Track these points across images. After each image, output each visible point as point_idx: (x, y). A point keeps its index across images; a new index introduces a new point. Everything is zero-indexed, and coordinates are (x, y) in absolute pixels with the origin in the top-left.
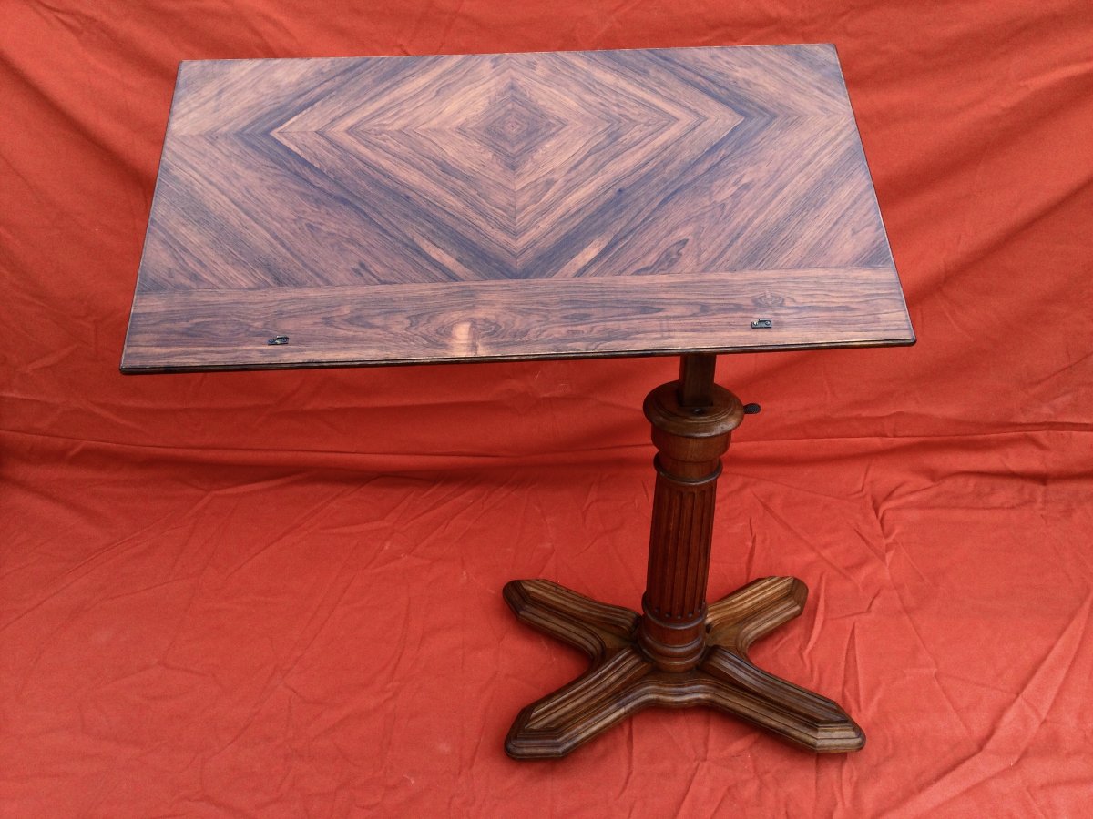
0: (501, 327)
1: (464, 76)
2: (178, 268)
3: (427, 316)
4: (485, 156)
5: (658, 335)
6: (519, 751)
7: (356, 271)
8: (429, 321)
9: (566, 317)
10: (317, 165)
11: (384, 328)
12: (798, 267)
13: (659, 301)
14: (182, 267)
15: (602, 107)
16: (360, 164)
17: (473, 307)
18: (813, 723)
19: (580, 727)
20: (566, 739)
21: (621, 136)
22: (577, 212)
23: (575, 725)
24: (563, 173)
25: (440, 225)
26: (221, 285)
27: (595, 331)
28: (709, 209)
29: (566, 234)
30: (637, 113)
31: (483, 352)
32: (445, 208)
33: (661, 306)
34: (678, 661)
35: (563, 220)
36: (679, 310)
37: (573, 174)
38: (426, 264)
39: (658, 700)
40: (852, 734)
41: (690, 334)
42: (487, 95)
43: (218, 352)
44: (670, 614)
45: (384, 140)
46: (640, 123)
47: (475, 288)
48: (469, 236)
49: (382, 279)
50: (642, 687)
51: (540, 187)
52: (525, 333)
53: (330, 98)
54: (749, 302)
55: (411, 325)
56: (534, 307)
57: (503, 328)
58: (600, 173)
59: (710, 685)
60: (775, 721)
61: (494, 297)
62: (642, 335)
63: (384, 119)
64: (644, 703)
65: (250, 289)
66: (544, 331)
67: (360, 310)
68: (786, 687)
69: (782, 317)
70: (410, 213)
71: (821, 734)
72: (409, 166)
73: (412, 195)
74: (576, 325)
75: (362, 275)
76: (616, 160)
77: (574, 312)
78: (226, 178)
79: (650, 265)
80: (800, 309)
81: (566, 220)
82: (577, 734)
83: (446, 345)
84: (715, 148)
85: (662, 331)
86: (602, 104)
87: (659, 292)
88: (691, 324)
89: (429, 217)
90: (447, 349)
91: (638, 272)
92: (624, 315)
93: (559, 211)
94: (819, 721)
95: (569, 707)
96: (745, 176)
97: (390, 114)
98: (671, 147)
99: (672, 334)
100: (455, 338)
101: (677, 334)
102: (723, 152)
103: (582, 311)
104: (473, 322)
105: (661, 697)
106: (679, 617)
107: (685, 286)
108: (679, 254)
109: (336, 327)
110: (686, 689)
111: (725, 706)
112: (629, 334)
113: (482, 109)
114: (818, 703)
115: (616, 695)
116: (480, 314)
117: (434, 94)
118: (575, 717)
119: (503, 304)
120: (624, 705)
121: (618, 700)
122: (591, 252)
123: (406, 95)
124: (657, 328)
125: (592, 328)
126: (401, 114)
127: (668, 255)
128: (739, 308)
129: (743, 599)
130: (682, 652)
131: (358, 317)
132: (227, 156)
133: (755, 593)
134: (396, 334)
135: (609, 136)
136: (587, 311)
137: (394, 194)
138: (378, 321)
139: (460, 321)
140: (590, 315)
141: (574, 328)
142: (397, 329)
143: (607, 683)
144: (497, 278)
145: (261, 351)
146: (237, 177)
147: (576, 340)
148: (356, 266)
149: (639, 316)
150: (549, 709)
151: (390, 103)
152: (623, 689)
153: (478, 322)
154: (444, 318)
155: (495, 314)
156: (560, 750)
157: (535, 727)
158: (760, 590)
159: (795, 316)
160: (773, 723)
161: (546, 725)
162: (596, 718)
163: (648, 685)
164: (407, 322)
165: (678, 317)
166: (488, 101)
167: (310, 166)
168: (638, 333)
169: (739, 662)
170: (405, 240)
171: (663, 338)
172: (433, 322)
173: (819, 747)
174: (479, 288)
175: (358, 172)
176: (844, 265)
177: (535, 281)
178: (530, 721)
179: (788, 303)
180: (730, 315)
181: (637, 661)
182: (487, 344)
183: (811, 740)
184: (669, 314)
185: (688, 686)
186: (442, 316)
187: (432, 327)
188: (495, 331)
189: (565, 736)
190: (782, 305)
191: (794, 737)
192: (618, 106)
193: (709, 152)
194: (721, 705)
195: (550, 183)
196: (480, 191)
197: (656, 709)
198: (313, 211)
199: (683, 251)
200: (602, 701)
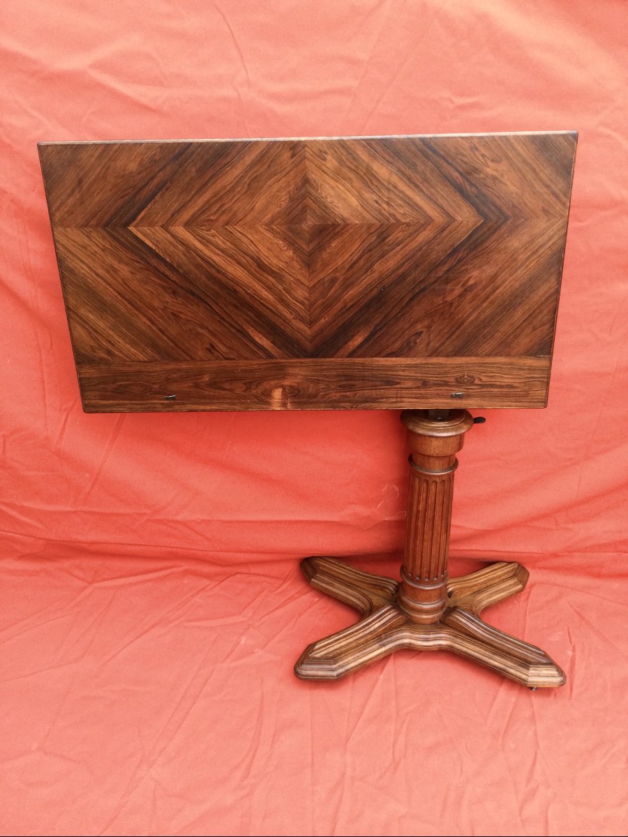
0: (300, 391)
1: (269, 166)
2: (96, 346)
3: (256, 383)
4: (287, 253)
5: (394, 400)
6: (304, 672)
7: (209, 350)
8: (257, 386)
9: (340, 386)
10: (168, 260)
11: (231, 390)
12: (489, 355)
13: (398, 377)
14: (99, 345)
15: (376, 205)
16: (198, 259)
17: (284, 378)
18: (526, 664)
19: (350, 658)
20: (340, 666)
21: (389, 236)
22: (352, 306)
23: (347, 656)
24: (343, 271)
25: (259, 315)
26: (127, 360)
27: (357, 396)
28: (440, 307)
29: (343, 324)
30: (402, 212)
31: (290, 407)
32: (261, 300)
33: (399, 381)
34: (426, 615)
35: (341, 313)
36: (409, 384)
37: (350, 273)
38: (251, 345)
39: (410, 644)
40: (555, 673)
41: (413, 400)
42: (287, 190)
43: (138, 404)
44: (420, 577)
45: (213, 236)
46: (403, 224)
47: (284, 364)
48: (278, 324)
49: (226, 356)
50: (398, 633)
51: (326, 285)
52: (315, 396)
53: (167, 190)
54: (452, 380)
55: (247, 389)
56: (321, 378)
57: (302, 392)
58: (369, 273)
59: (450, 634)
60: (497, 662)
61: (296, 371)
62: (384, 400)
63: (211, 215)
64: (399, 645)
65: (145, 362)
66: (327, 395)
67: (215, 378)
68: (506, 637)
69: (471, 391)
70: (238, 304)
71: (532, 671)
72: (233, 262)
73: (238, 289)
74: (346, 392)
75: (213, 353)
76: (383, 260)
77: (345, 383)
78: (108, 272)
80: (483, 386)
81: (343, 313)
82: (348, 663)
83: (269, 402)
84: (455, 251)
85: (397, 397)
86: (377, 202)
87: (397, 371)
88: (416, 394)
89: (252, 309)
90: (270, 405)
91: (387, 355)
92: (375, 386)
93: (339, 305)
94: (530, 663)
95: (343, 644)
96: (472, 279)
97: (214, 209)
98: (424, 248)
99: (403, 400)
100: (274, 398)
101: (406, 400)
102: (460, 255)
103: (350, 382)
104: (283, 387)
105: (413, 641)
106: (427, 580)
107: (416, 367)
108: (415, 343)
109: (202, 389)
110: (432, 636)
112: (377, 399)
113: (284, 205)
114: (530, 651)
115: (379, 637)
116: (287, 383)
117: (246, 187)
118: (347, 651)
119: (302, 375)
120: (384, 645)
121: (381, 641)
122: (358, 340)
123: (225, 187)
124: (394, 396)
125: (355, 395)
126: (223, 209)
127: (408, 344)
128: (446, 384)
130: (428, 608)
131: (215, 383)
132: (102, 249)
134: (238, 394)
135: (378, 237)
136: (354, 383)
137: (224, 286)
138: (226, 386)
139: (277, 387)
140: (354, 385)
141: (345, 394)
142: (238, 391)
143: (372, 628)
144: (298, 357)
145: (163, 404)
146: (115, 271)
147: (345, 402)
148: (208, 346)
149: (384, 387)
150: (329, 644)
151: (213, 197)
152: (385, 633)
153: (286, 388)
154: (266, 385)
155: (297, 383)
156: (335, 674)
157: (317, 656)
158: (492, 571)
159: (479, 390)
161: (326, 654)
162: (362, 652)
163: (403, 632)
164: (244, 387)
165: (408, 388)
166: (287, 197)
167: (163, 260)
168: (383, 398)
169: (472, 618)
170: (238, 327)
171: (397, 402)
172: (261, 387)
173: (530, 682)
174: (288, 364)
175: (198, 266)
176: (519, 355)
177: (322, 360)
178: (313, 651)
179: (477, 382)
180: (439, 388)
181: (394, 614)
182: (293, 402)
183: (524, 677)
184: (402, 386)
185: (433, 633)
186: (265, 384)
187: (260, 390)
188: (297, 394)
189: (339, 664)
190: (472, 383)
191: (512, 674)
192: (388, 204)
193: (450, 255)
194: (458, 650)
195: (333, 281)
196: (285, 286)
197: (408, 651)
198: (173, 302)
199: (418, 341)
200: (367, 641)
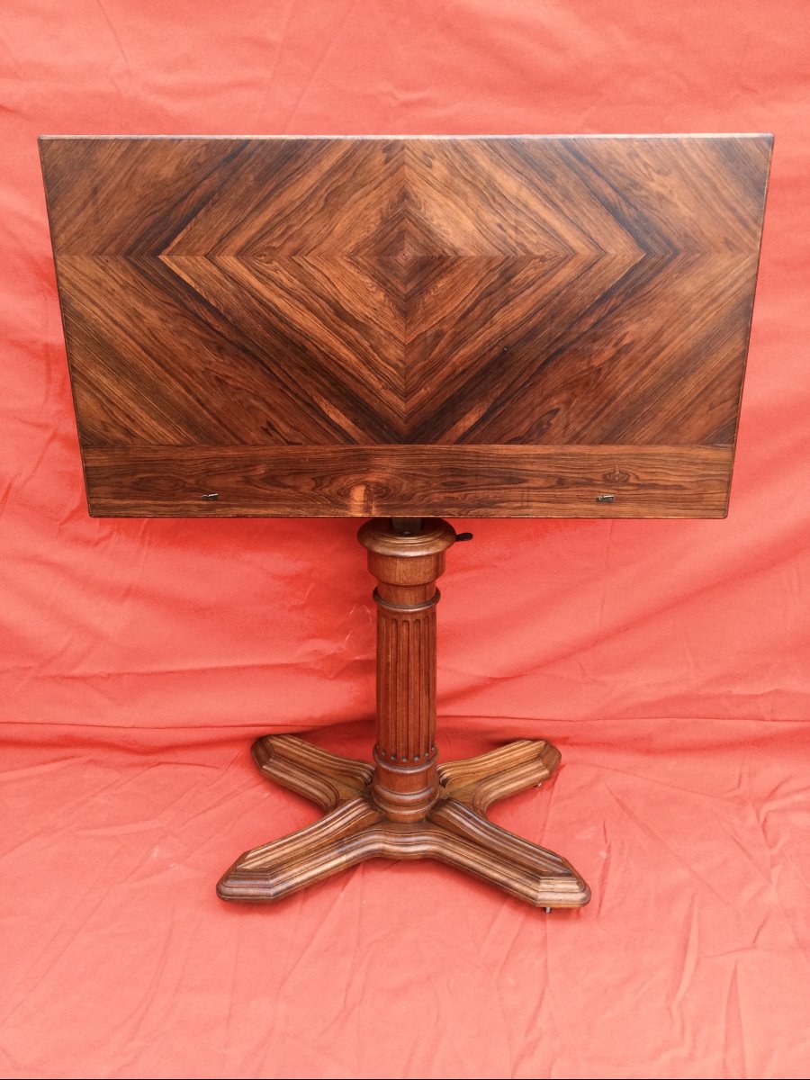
0: (390, 490)
1: (354, 174)
2: (110, 422)
3: (329, 478)
4: (376, 296)
5: (519, 505)
6: (229, 892)
7: (266, 431)
8: (330, 482)
9: (444, 484)
10: (213, 303)
11: (294, 488)
12: (649, 443)
13: (525, 472)
14: (114, 421)
15: (499, 230)
16: (254, 301)
17: (367, 472)
18: (535, 875)
19: (295, 871)
20: (280, 881)
21: (516, 274)
22: (464, 372)
23: (291, 867)
24: (452, 323)
25: (336, 382)
26: (153, 442)
28: (585, 374)
29: (451, 397)
30: (535, 241)
31: (375, 513)
32: (339, 362)
33: (525, 478)
34: (408, 810)
35: (449, 381)
36: (540, 482)
37: (462, 325)
38: (324, 425)
39: (383, 850)
40: (575, 887)
41: (545, 505)
42: (378, 208)
43: (165, 506)
44: (395, 756)
45: (275, 271)
46: (536, 258)
47: (368, 452)
48: (362, 395)
49: (288, 440)
50: (367, 836)
51: (429, 341)
52: (410, 498)
53: (213, 204)
54: (598, 477)
55: (316, 486)
56: (418, 473)
57: (392, 491)
58: (488, 325)
59: (439, 837)
60: (498, 873)
61: (385, 461)
62: (505, 504)
63: (273, 240)
65: (177, 446)
66: (426, 496)
67: (273, 470)
68: (514, 839)
69: (624, 493)
70: (307, 367)
71: (544, 885)
72: (302, 307)
73: (308, 345)
74: (452, 492)
75: (271, 436)
76: (507, 307)
77: (451, 479)
78: (129, 317)
79: (522, 434)
80: (640, 486)
81: (451, 382)
82: (291, 878)
83: (347, 505)
84: (607, 296)
85: (522, 501)
86: (499, 226)
87: (523, 463)
88: (548, 496)
89: (325, 372)
90: (348, 510)
91: (510, 442)
92: (493, 484)
93: (446, 370)
94: (542, 874)
95: (287, 851)
96: (627, 336)
97: (278, 232)
98: (564, 291)
99: (530, 504)
100: (353, 499)
101: (534, 504)
102: (612, 303)
103: (458, 479)
104: (366, 484)
105: (387, 847)
106: (405, 760)
107: (548, 458)
108: (549, 424)
109: (255, 486)
110: (413, 839)
111: (451, 858)
112: (495, 502)
113: (373, 228)
114: (544, 857)
115: (339, 841)
116: (372, 478)
117: (322, 203)
118: (291, 860)
119: (393, 468)
121: (341, 847)
122: (471, 419)
123: (293, 202)
124: (518, 498)
125: (465, 497)
126: (290, 233)
127: (539, 425)
128: (590, 482)
129: (489, 759)
130: (409, 800)
131: (273, 477)
132: (121, 286)
133: (502, 754)
134: (305, 494)
135: (501, 275)
136: (463, 479)
137: (287, 341)
138: (289, 481)
139: (357, 484)
140: (464, 483)
141: (451, 495)
142: (305, 489)
143: (332, 829)
144: (388, 442)
145: (199, 506)
146: (139, 316)
147: (452, 506)
148: (265, 426)
149: (506, 486)
150: (268, 851)
151: (276, 217)
152: (348, 836)
153: (371, 486)
154: (342, 482)
155: (386, 479)
156: (272, 892)
157: (248, 867)
158: (507, 752)
159: (635, 493)
160: (496, 875)
161: (261, 865)
162: (314, 862)
163: (374, 835)
164: (313, 484)
165: (537, 488)
166: (378, 217)
167: (205, 302)
168: (503, 502)
169: (472, 815)
170: (306, 399)
171: (522, 507)
172: (335, 484)
173: (540, 900)
174: (373, 452)
175: (253, 312)
176: (691, 443)
177: (421, 446)
178: (246, 861)
179: (632, 480)
180: (580, 489)
181: (364, 809)
182: (379, 506)
183: (532, 893)
184: (530, 485)
185: (416, 836)
186: (341, 479)
187: (334, 488)
188: (385, 495)
189: (279, 878)
190: (626, 482)
191: (516, 890)
192: (515, 229)
193: (599, 302)
194: (447, 857)
195: (439, 336)
196: (373, 342)
198: (218, 361)
199: (553, 422)
200: (322, 847)
